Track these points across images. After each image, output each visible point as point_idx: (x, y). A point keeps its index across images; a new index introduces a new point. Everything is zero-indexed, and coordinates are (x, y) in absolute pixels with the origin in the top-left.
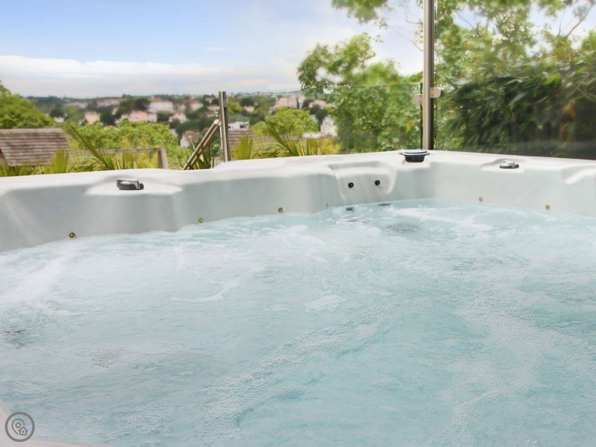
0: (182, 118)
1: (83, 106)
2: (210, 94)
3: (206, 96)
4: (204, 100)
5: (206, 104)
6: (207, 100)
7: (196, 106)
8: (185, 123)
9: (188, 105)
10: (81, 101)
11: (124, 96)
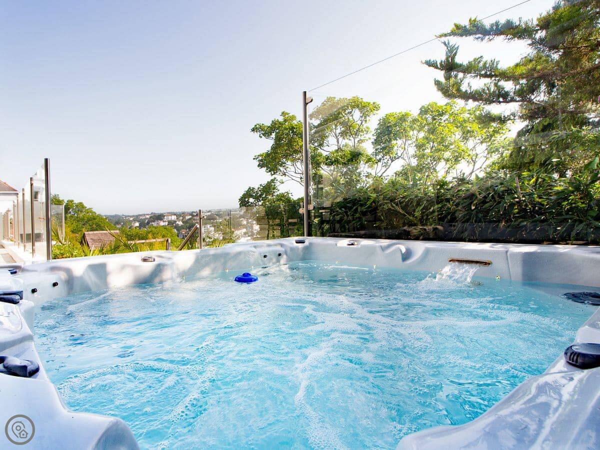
0: (180, 223)
1: (131, 219)
2: (195, 211)
3: (193, 212)
4: (191, 214)
5: (193, 216)
6: (194, 214)
7: (188, 217)
8: (182, 226)
9: (184, 217)
10: (131, 217)
11: (152, 213)
